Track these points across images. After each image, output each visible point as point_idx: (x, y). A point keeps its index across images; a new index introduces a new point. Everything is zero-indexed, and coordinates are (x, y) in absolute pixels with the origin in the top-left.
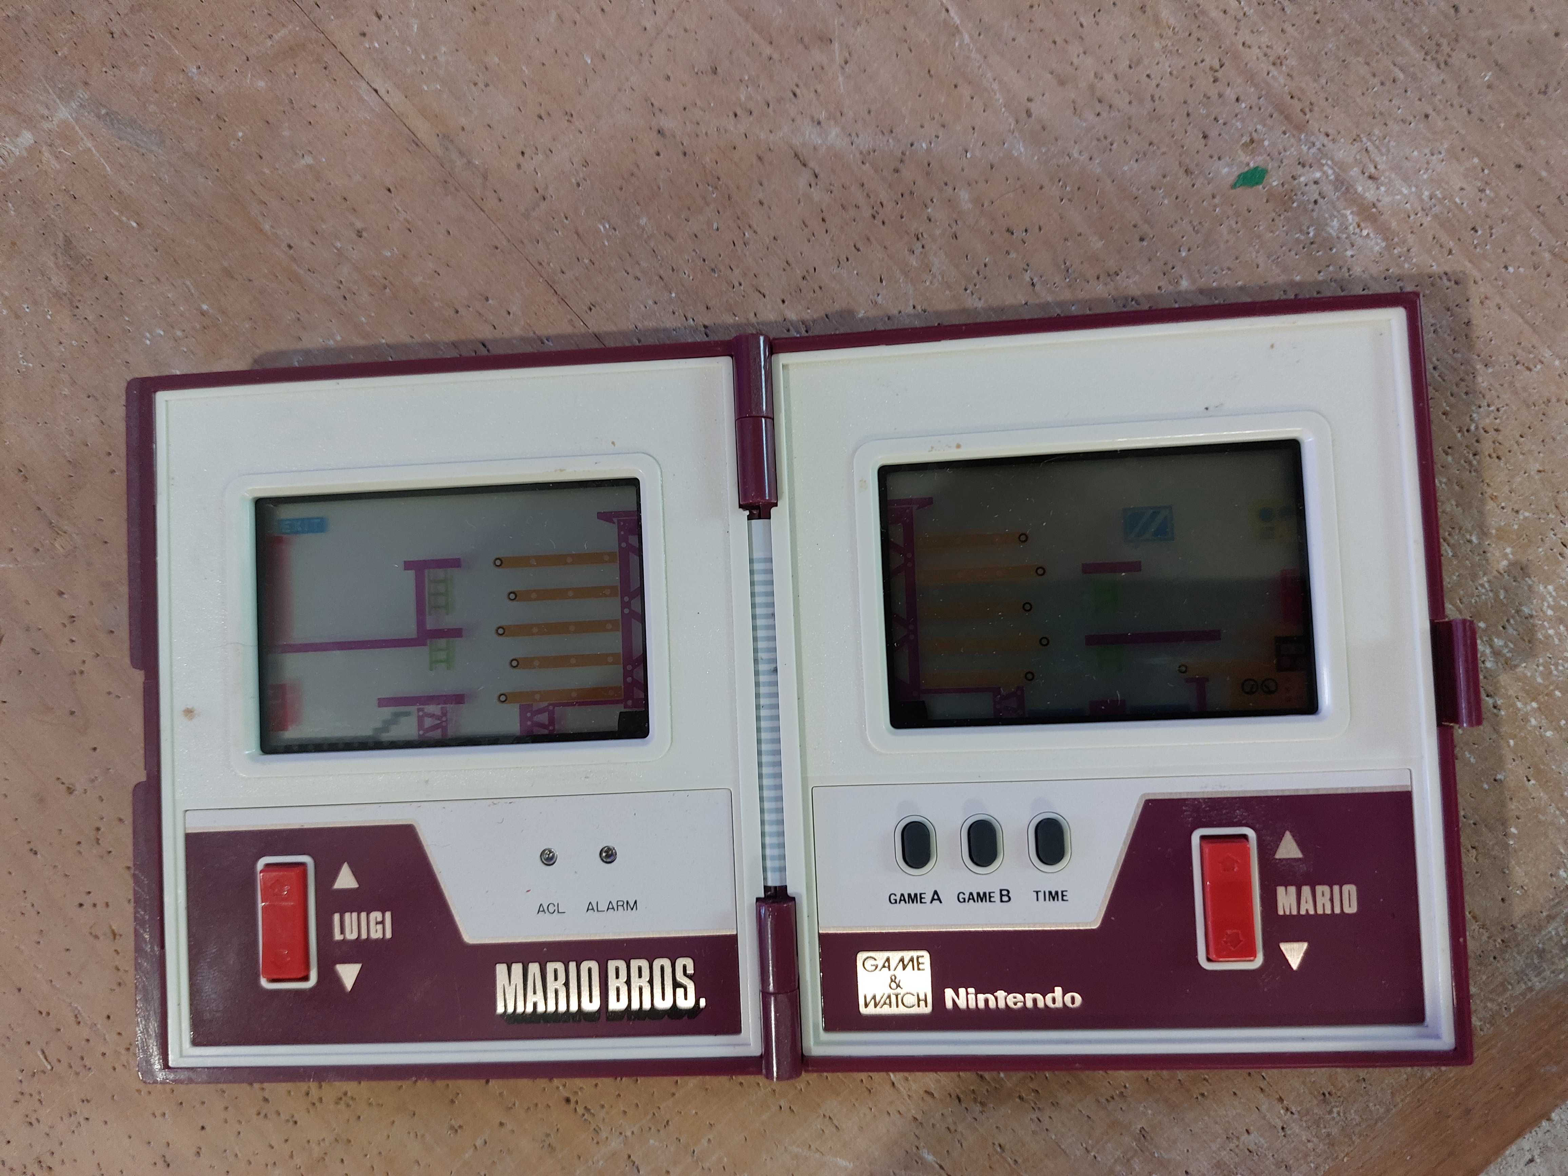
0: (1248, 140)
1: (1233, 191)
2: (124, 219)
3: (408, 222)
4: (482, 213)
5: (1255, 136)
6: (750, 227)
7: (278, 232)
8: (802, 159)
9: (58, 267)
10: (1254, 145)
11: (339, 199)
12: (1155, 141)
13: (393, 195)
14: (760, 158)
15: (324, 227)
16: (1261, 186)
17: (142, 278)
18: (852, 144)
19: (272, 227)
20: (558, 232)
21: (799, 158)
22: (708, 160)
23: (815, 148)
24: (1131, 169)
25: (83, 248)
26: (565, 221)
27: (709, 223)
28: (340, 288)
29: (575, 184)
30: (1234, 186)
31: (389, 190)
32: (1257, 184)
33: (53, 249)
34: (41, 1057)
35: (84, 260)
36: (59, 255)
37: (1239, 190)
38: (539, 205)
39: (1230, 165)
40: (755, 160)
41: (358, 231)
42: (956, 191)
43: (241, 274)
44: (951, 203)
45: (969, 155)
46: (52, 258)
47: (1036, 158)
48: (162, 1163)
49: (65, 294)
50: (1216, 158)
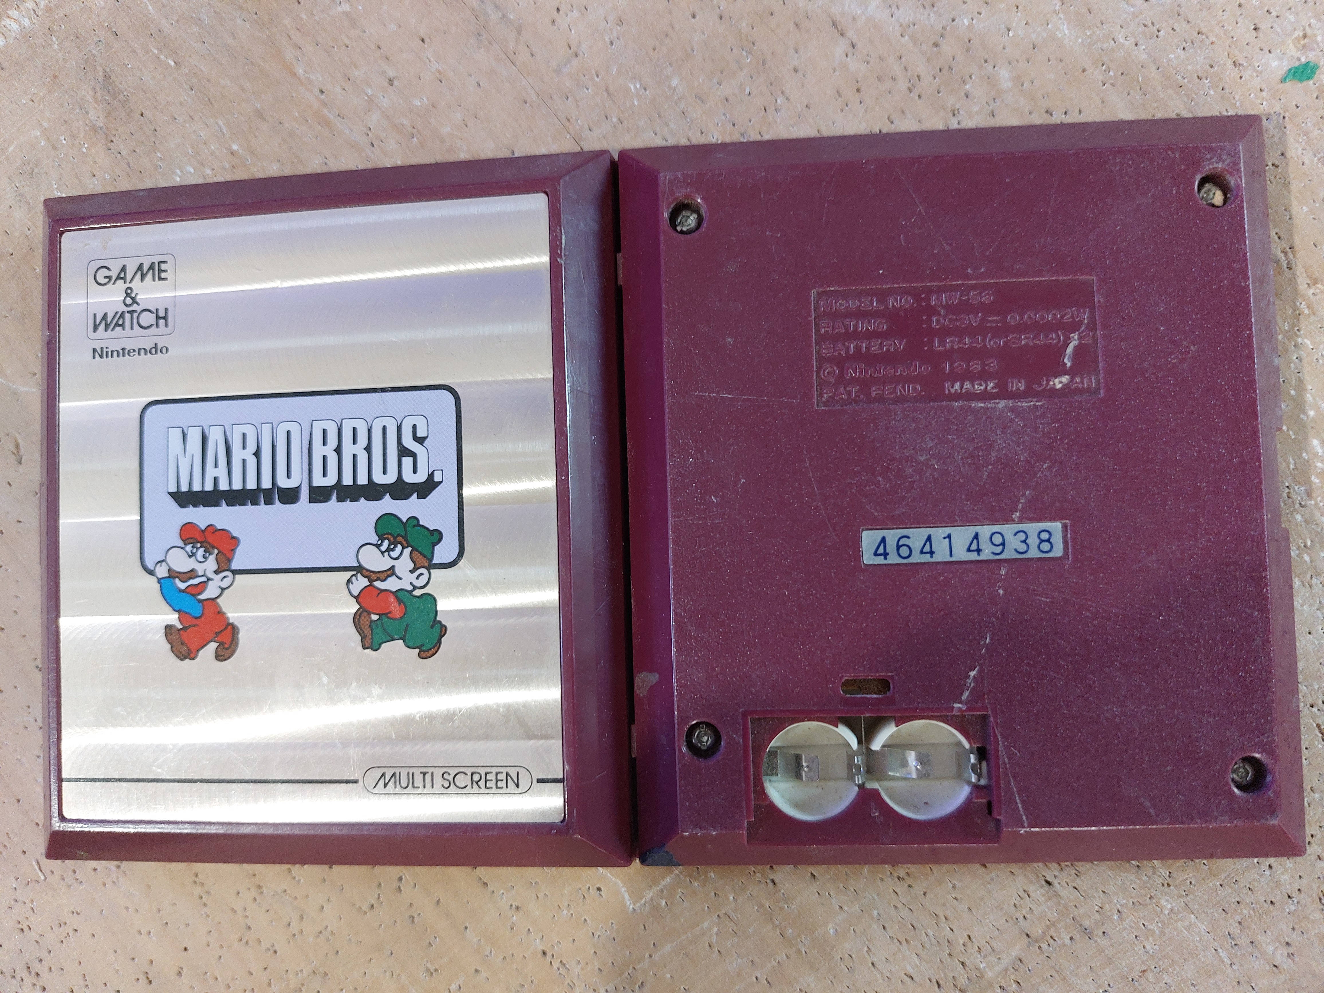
0: (1301, 34)
1: (1282, 85)
2: (162, 57)
3: (439, 72)
4: (514, 67)
5: (1309, 31)
6: (782, 93)
7: (311, 77)
8: (840, 29)
9: (96, 101)
10: (1306, 40)
11: (373, 47)
12: (1204, 30)
13: (426, 46)
14: (797, 25)
15: (357, 73)
16: (1311, 82)
17: (176, 117)
18: (892, 16)
19: (305, 72)
20: (588, 89)
21: (836, 27)
22: (744, 25)
23: (854, 18)
24: (1177, 58)
25: (121, 83)
26: (596, 78)
27: (742, 87)
28: (368, 135)
29: (609, 43)
30: (1283, 80)
31: (423, 40)
32: (1308, 79)
33: (92, 83)
34: (36, 867)
35: (122, 96)
36: (98, 89)
37: (1288, 85)
38: (571, 62)
39: (1281, 59)
40: (792, 27)
41: (390, 80)
42: (996, 69)
43: (272, 116)
44: (990, 80)
45: (1011, 34)
46: (90, 92)
47: (1080, 40)
48: (145, 979)
49: (101, 128)
50: (1266, 50)
